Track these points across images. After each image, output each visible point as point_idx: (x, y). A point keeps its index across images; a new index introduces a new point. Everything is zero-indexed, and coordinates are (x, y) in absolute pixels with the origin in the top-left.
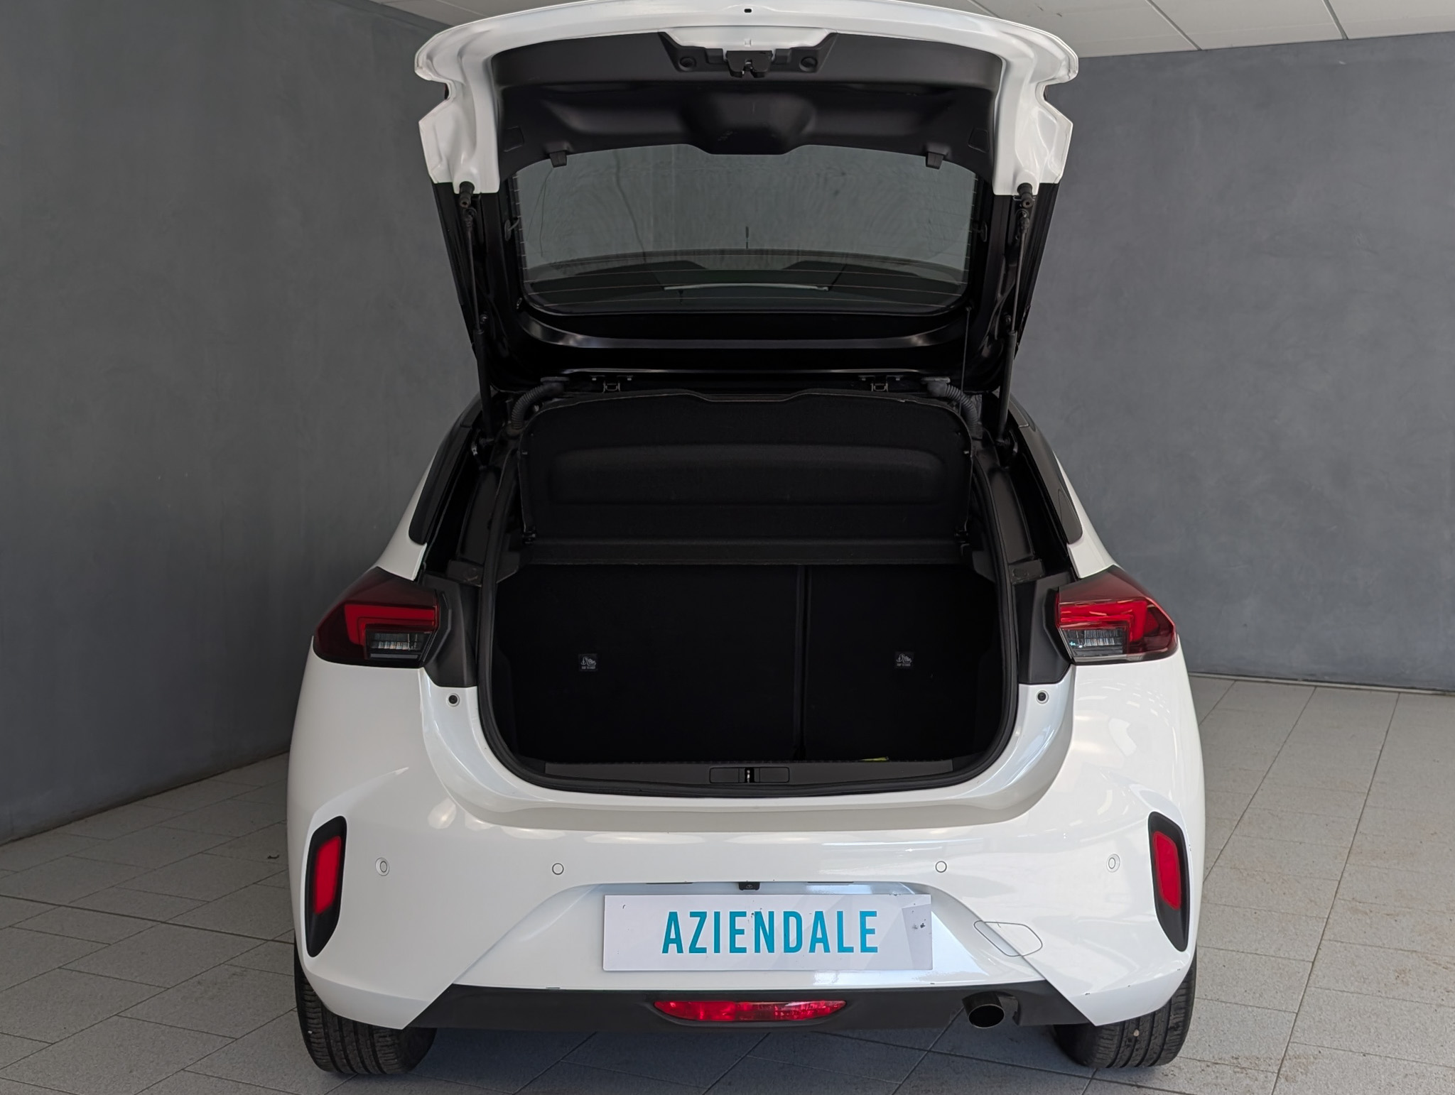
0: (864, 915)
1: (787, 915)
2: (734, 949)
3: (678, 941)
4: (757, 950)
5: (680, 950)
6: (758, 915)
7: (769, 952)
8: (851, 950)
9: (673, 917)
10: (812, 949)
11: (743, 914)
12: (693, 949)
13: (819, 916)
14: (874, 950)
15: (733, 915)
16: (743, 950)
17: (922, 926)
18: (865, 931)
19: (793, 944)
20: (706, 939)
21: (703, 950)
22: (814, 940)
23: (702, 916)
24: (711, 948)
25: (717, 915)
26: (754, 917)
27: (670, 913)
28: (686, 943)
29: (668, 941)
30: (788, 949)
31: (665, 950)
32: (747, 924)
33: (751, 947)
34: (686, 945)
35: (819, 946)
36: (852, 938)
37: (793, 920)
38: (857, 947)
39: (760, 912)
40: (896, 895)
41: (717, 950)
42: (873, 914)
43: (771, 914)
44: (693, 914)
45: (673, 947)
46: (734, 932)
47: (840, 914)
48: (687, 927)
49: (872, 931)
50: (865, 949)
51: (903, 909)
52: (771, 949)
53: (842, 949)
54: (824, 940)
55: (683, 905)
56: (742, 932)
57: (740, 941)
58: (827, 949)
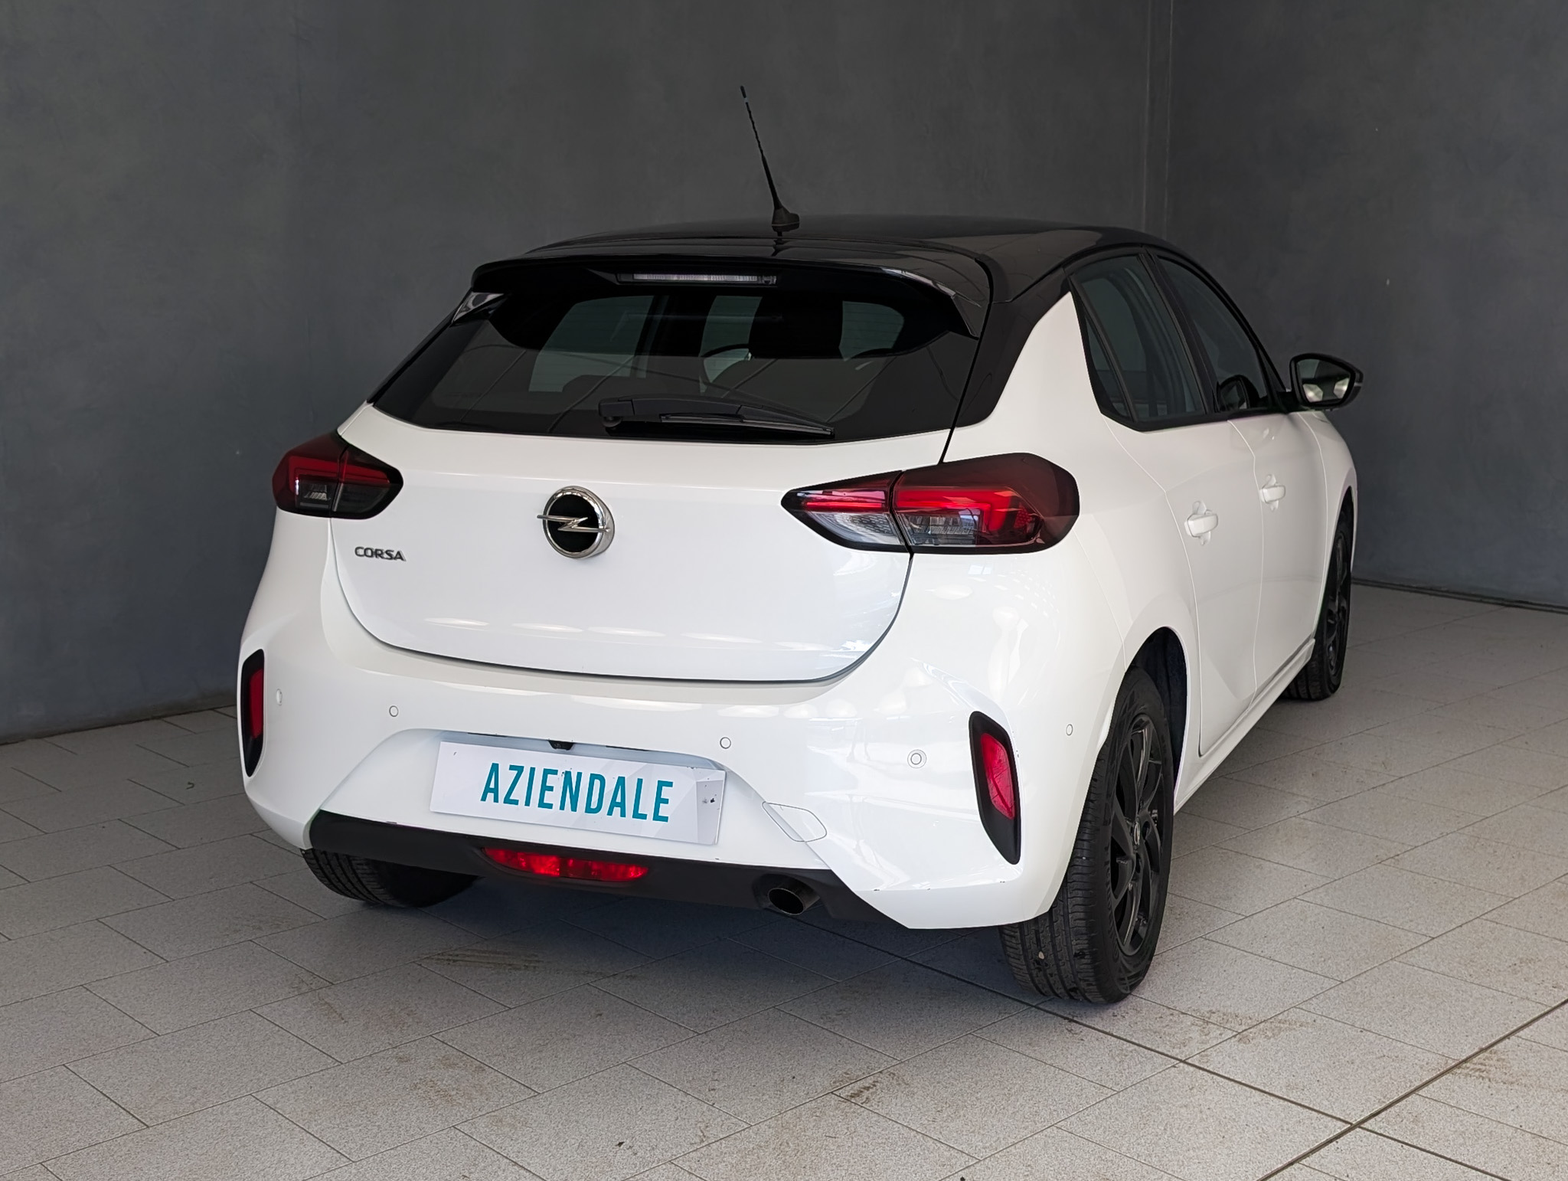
0: (661, 784)
1: (593, 777)
2: (542, 804)
3: (495, 791)
4: (562, 807)
5: (496, 800)
6: (568, 774)
7: (572, 810)
8: (644, 817)
9: (495, 768)
10: (610, 813)
11: (555, 772)
12: (507, 800)
13: (621, 781)
14: (665, 819)
15: (547, 772)
16: (550, 806)
17: (712, 801)
18: (660, 800)
19: (594, 805)
20: (519, 793)
21: (516, 802)
22: (613, 804)
23: (520, 770)
24: (522, 802)
25: (533, 770)
26: (564, 776)
27: (493, 764)
28: (502, 794)
29: (487, 790)
30: (589, 810)
31: (484, 799)
32: (556, 782)
33: (557, 804)
34: (502, 796)
35: (617, 810)
36: (647, 806)
37: (597, 783)
38: (650, 815)
39: (570, 772)
40: (692, 768)
41: (527, 803)
42: (670, 784)
43: (579, 775)
44: (512, 768)
45: (491, 796)
46: (545, 788)
47: (640, 781)
48: (506, 778)
49: (666, 801)
50: (657, 817)
51: (697, 783)
52: (574, 809)
53: (637, 815)
54: (622, 805)
55: (506, 758)
56: (551, 789)
57: (549, 798)
58: (623, 814)
